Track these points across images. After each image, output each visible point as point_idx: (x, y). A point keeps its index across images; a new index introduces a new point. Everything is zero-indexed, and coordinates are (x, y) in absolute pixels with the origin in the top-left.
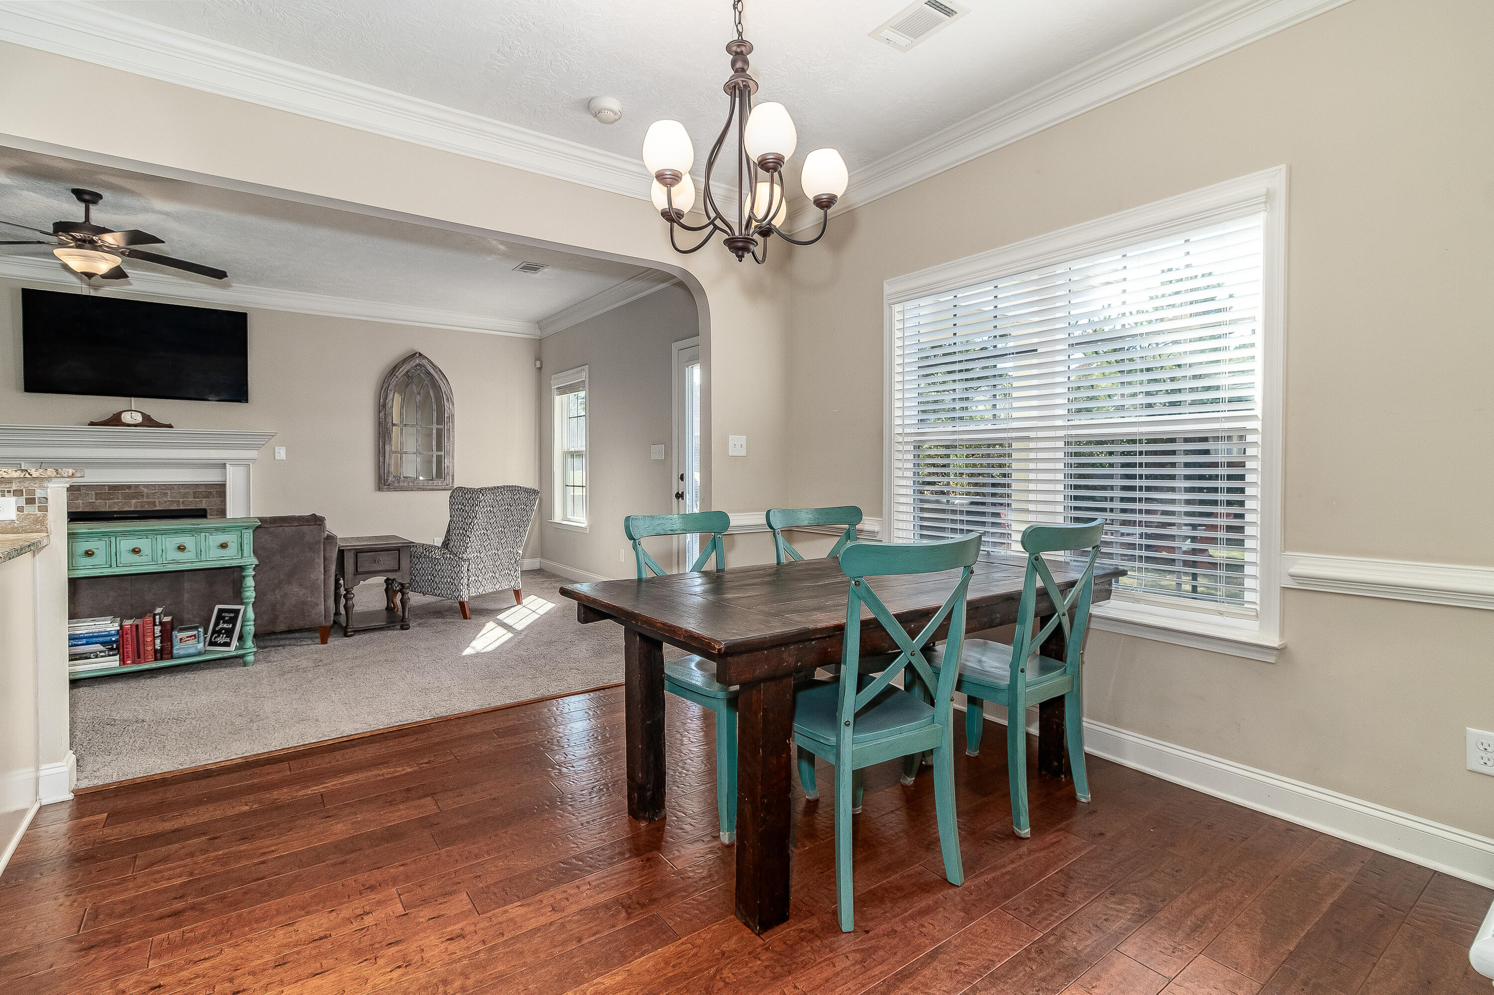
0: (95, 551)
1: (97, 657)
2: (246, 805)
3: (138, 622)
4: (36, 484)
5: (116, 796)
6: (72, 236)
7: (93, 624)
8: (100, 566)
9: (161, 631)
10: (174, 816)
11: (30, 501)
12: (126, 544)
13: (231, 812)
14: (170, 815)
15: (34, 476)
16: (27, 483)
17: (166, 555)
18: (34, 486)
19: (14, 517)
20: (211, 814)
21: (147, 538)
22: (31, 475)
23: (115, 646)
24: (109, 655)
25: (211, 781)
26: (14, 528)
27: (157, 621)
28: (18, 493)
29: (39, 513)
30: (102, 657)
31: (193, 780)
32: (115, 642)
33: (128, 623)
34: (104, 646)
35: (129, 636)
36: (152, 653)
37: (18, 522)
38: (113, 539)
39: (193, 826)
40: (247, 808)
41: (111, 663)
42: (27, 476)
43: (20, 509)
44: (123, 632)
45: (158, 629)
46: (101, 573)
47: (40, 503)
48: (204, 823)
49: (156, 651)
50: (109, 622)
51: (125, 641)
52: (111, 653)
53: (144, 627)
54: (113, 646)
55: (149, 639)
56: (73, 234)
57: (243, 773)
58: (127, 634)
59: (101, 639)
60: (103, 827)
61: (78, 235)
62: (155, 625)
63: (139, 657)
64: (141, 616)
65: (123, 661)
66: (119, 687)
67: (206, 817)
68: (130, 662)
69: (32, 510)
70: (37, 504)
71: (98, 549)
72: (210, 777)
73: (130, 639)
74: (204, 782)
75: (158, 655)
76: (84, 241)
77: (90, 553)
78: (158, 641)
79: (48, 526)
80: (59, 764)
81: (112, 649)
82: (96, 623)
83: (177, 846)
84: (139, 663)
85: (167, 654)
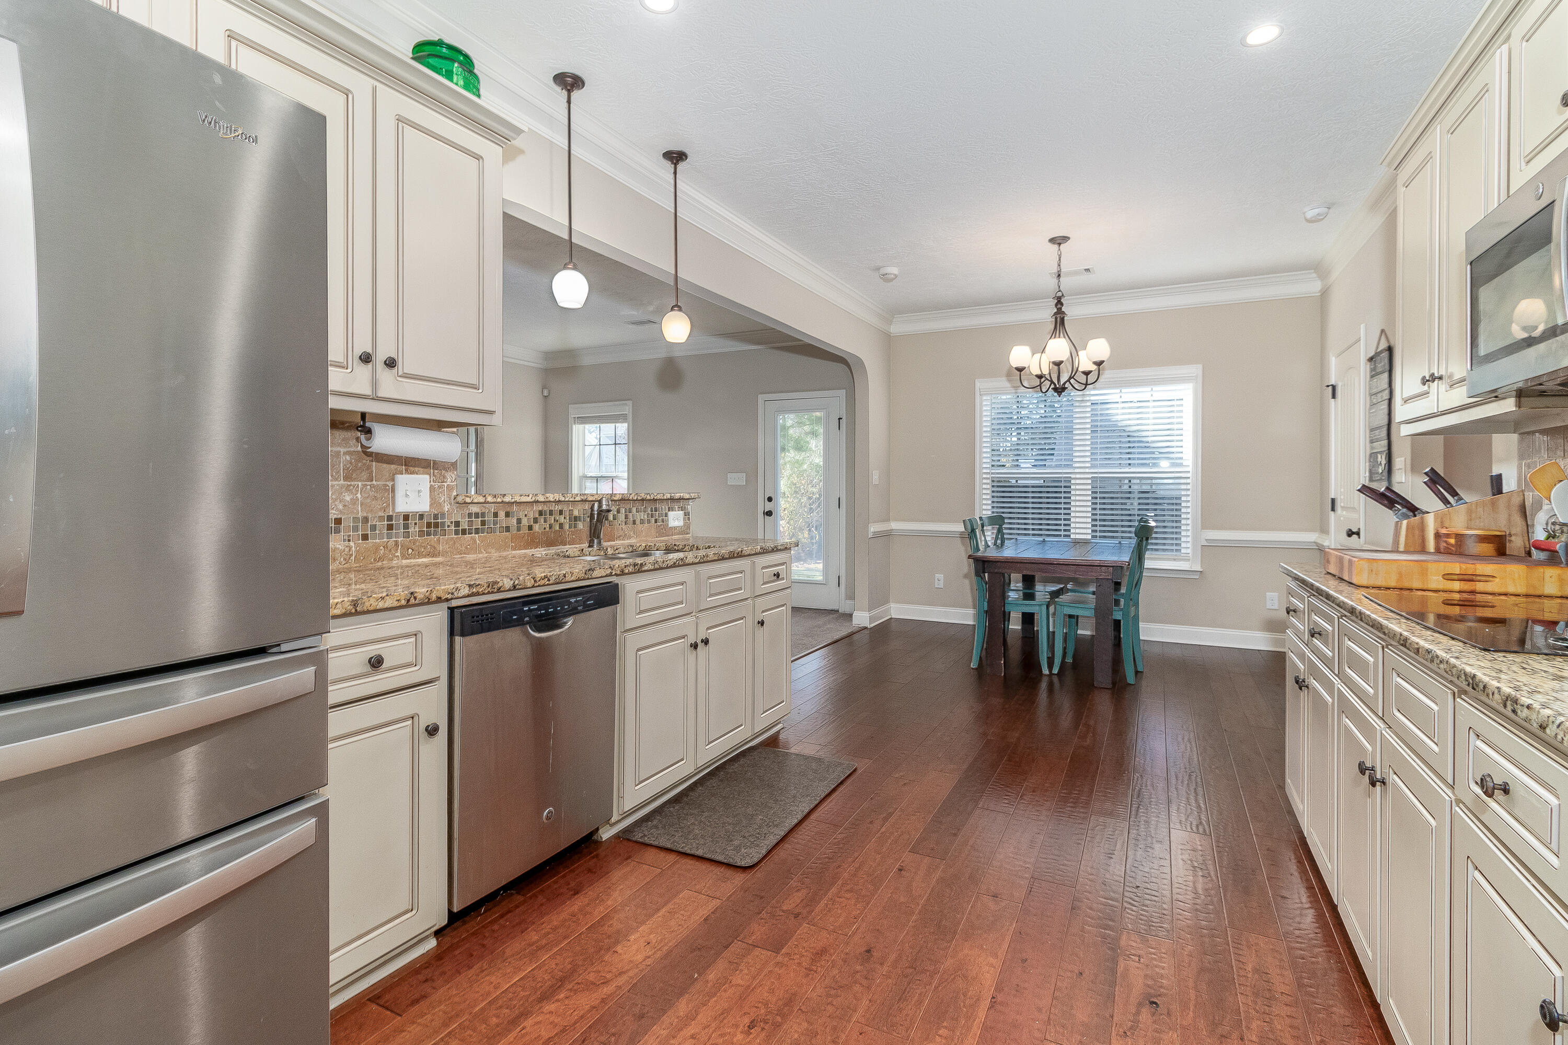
4: (686, 502)
11: (686, 514)
18: (686, 504)
19: (682, 525)
26: (683, 531)
28: (682, 508)
29: (688, 522)
37: (684, 527)
43: (684, 519)
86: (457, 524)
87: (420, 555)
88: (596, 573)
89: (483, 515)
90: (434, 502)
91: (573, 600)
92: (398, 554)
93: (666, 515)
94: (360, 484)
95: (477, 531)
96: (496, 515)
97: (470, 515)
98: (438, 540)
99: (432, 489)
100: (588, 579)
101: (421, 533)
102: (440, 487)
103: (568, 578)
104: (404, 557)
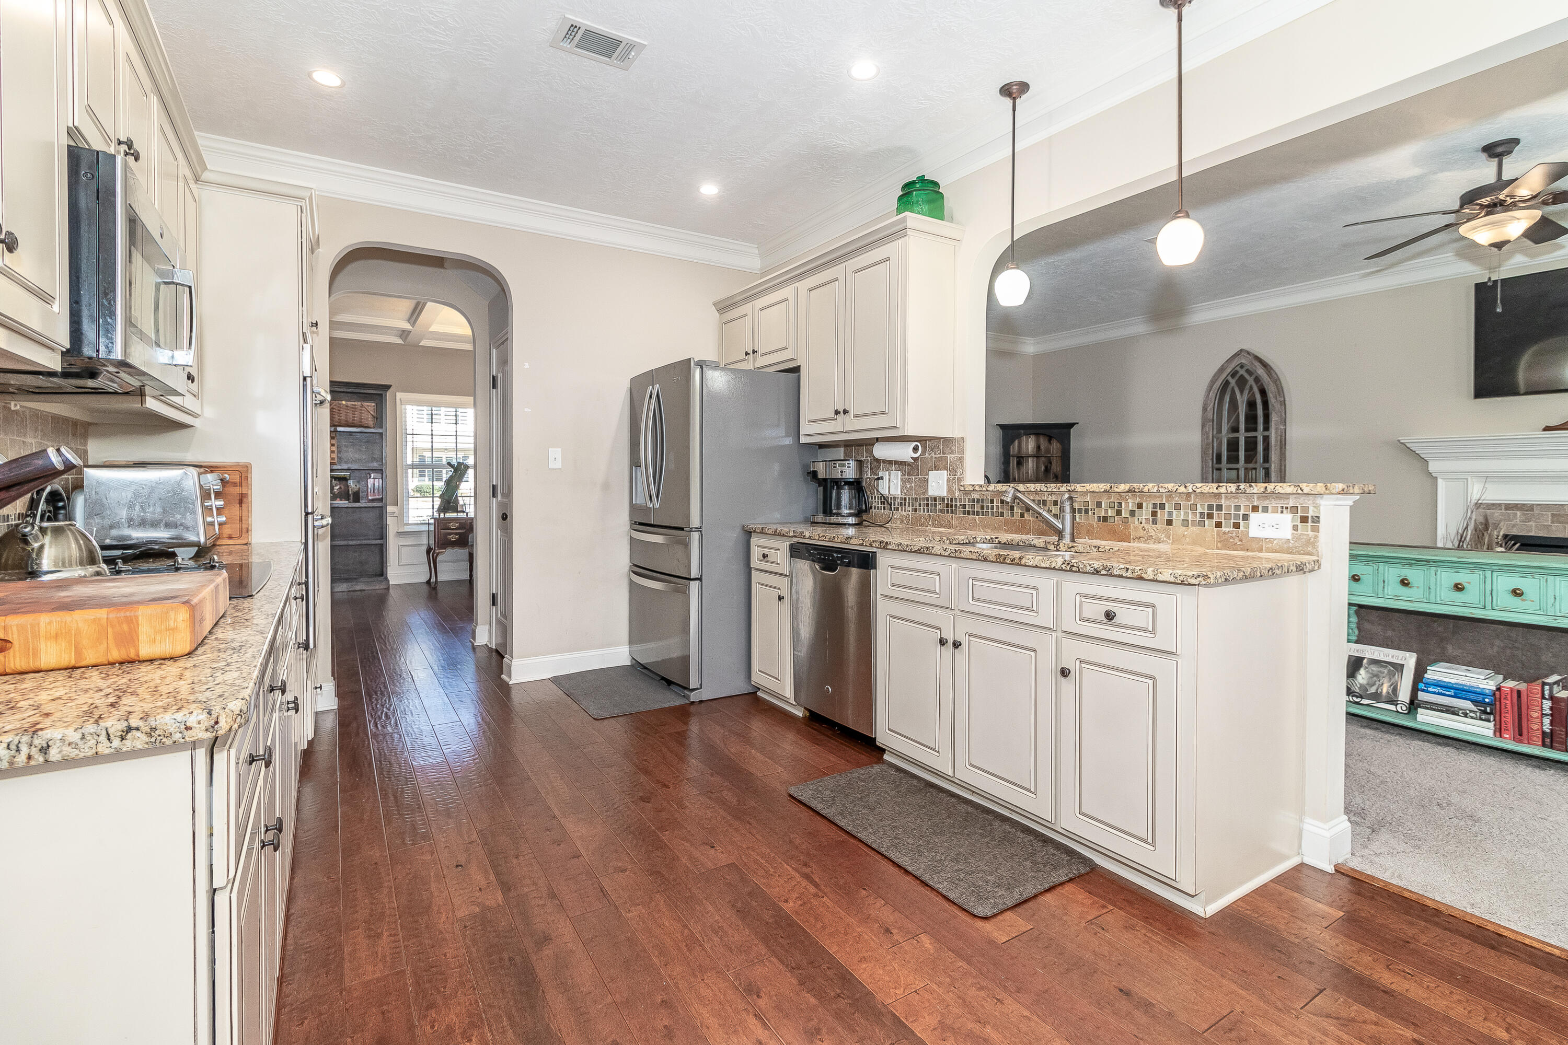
0: (1465, 585)
1: (1466, 715)
2: (1507, 1031)
3: (1523, 686)
4: (1309, 500)
5: (1372, 898)
6: (1478, 204)
7: (1464, 674)
8: (1472, 605)
9: (1551, 709)
10: (1404, 971)
11: (1304, 519)
12: (1505, 582)
13: (1478, 1024)
14: (1401, 967)
15: (1305, 491)
16: (1302, 499)
17: (1560, 606)
18: (1308, 502)
19: (1290, 537)
20: (1448, 1004)
21: (1533, 577)
22: (1302, 490)
23: (1488, 709)
24: (1481, 719)
25: (1491, 956)
26: (1289, 548)
27: (1547, 693)
28: (1294, 510)
29: (1311, 534)
30: (1472, 718)
31: (1470, 937)
32: (1488, 704)
33: (1510, 684)
34: (1475, 706)
35: (1509, 702)
36: (1539, 734)
37: (1292, 542)
38: (1488, 573)
39: (1412, 1002)
40: (1504, 1035)
41: (1483, 730)
42: (1300, 491)
43: (1295, 528)
44: (1500, 695)
45: (1547, 704)
46: (1472, 613)
47: (1313, 522)
48: (1428, 1010)
49: (1544, 733)
50: (1483, 677)
51: (1503, 707)
52: (1483, 717)
53: (1528, 696)
54: (1486, 709)
55: (1535, 715)
56: (1478, 202)
57: (1547, 976)
58: (1506, 699)
59: (1472, 697)
60: (1326, 928)
61: (1485, 201)
62: (1543, 697)
63: (1521, 735)
64: (1529, 681)
65: (1499, 731)
66: (1490, 763)
67: (1438, 1004)
68: (1507, 736)
69: (1306, 530)
70: (1310, 524)
71: (1469, 583)
72: (1493, 948)
73: (1509, 706)
74: (1481, 951)
75: (1548, 740)
76: (1495, 205)
77: (1460, 586)
78: (1547, 721)
79: (1319, 549)
80: (1321, 825)
81: (1485, 712)
82: (1468, 675)
83: (1372, 1015)
84: (1521, 742)
85: (1560, 743)
86: (964, 506)
87: (942, 526)
88: (852, 541)
89: (983, 501)
90: (950, 490)
91: (835, 555)
92: (930, 523)
93: (1246, 517)
94: (914, 477)
95: (978, 513)
96: (992, 501)
97: (973, 500)
98: (952, 517)
99: (948, 480)
100: (847, 543)
101: (942, 511)
102: (953, 479)
103: (836, 540)
104: (933, 526)
